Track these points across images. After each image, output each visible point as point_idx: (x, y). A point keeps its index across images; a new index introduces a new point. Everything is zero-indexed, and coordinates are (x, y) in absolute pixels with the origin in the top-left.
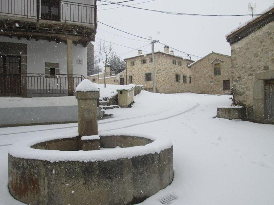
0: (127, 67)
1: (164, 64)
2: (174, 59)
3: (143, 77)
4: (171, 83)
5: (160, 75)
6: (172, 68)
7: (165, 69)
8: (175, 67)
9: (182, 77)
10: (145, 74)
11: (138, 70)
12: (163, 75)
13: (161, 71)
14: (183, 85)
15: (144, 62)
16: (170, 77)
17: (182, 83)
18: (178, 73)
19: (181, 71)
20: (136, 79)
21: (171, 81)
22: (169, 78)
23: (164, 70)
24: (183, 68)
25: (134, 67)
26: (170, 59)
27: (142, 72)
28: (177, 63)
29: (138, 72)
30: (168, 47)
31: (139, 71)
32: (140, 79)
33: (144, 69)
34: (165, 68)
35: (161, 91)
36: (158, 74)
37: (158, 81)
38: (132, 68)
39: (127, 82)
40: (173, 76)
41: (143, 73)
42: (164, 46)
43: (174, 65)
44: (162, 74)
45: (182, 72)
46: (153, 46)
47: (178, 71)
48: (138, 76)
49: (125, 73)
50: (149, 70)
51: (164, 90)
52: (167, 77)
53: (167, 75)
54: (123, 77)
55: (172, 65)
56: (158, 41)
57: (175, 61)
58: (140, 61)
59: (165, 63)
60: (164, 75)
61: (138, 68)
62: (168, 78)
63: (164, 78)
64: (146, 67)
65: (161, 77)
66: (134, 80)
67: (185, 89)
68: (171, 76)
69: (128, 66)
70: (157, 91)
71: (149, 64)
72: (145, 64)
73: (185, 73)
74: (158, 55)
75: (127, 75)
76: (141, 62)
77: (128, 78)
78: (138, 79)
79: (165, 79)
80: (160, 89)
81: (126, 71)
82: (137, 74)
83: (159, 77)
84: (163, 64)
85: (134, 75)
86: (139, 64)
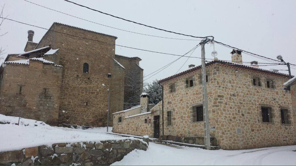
0: (165, 96)
1: (229, 85)
2: (256, 74)
3: (188, 113)
4: (252, 126)
5: (222, 109)
6: (251, 94)
7: (234, 95)
8: (258, 92)
9: (277, 113)
10: (193, 107)
11: (181, 100)
12: (229, 109)
13: (224, 100)
14: (281, 128)
15: (190, 83)
16: (249, 113)
17: (280, 124)
18: (266, 103)
19: (275, 99)
20: (178, 117)
21: (249, 121)
22: (246, 115)
23: (232, 97)
24: (279, 93)
25: (175, 94)
26: (247, 76)
27: (187, 103)
28: (263, 84)
29: (182, 104)
30: (239, 52)
31: (183, 102)
32: (184, 117)
33: (190, 98)
34: (232, 93)
35: (224, 142)
36: (217, 106)
37: (217, 122)
38: (171, 97)
39: (163, 123)
40: (254, 109)
41: (188, 105)
42: (232, 51)
43: (257, 88)
44: (225, 107)
45: (277, 102)
46: (203, 49)
47: (266, 99)
48: (182, 113)
49: (161, 107)
50: (199, 99)
51: (232, 141)
52: (241, 113)
53: (239, 108)
54: (158, 113)
55: (251, 87)
56: (211, 38)
57: (259, 79)
58: (184, 83)
59: (234, 83)
60: (231, 108)
61: (180, 96)
62: (243, 115)
63: (233, 114)
64: (194, 94)
65: (224, 112)
66: (174, 119)
67: (286, 137)
68: (249, 109)
69: (165, 94)
70: (215, 145)
71: (200, 86)
72: (192, 88)
73: (285, 102)
74: (215, 68)
75: (164, 110)
76: (186, 84)
77: (166, 115)
78: (182, 117)
79: (234, 118)
80: (223, 140)
81: (162, 103)
82: (180, 107)
83: (218, 113)
84: (227, 85)
85: (174, 110)
86: (182, 89)
